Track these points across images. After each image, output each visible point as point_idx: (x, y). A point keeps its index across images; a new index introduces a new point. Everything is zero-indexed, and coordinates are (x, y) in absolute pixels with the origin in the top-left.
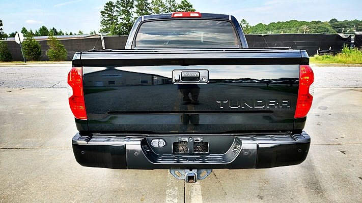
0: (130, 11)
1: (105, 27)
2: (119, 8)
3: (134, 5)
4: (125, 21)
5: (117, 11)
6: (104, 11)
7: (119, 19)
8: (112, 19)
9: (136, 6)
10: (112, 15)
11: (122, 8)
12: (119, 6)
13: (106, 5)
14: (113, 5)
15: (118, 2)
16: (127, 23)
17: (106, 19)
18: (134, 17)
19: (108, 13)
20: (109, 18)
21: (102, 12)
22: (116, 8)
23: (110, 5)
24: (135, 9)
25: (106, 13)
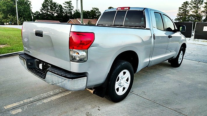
0: (200, 6)
1: (179, 17)
2: (192, 5)
3: (203, 3)
4: (194, 13)
5: (190, 7)
6: (181, 7)
7: (189, 12)
8: (185, 12)
9: (205, 3)
10: (186, 10)
11: (194, 5)
12: (192, 3)
13: (183, 4)
14: (188, 3)
15: (192, 1)
16: (195, 14)
17: (181, 12)
18: (201, 10)
19: (183, 9)
20: (183, 12)
21: (180, 8)
22: (190, 5)
23: (186, 3)
24: (204, 5)
25: (182, 9)
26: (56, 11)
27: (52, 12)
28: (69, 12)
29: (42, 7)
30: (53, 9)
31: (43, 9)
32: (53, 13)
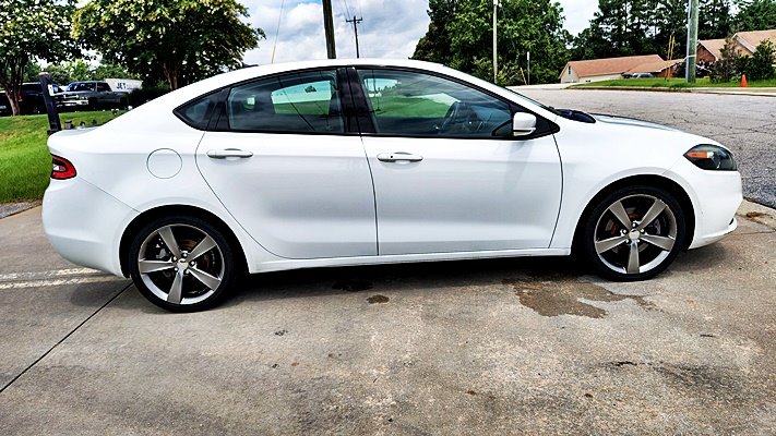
26: (653, 17)
27: (639, 24)
28: (713, 11)
29: (600, 11)
30: (644, 9)
31: (601, 20)
32: (643, 27)
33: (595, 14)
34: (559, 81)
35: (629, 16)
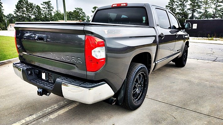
4: (181, 11)
10: (173, 8)
11: (180, 3)
12: (178, 1)
13: (169, 2)
18: (187, 8)
19: (170, 7)
21: (167, 6)
22: (176, 3)
26: (33, 13)
28: (48, 13)
30: (30, 10)
31: (17, 12)
32: (30, 15)
33: (15, 10)
34: (7, 30)
35: (26, 12)
